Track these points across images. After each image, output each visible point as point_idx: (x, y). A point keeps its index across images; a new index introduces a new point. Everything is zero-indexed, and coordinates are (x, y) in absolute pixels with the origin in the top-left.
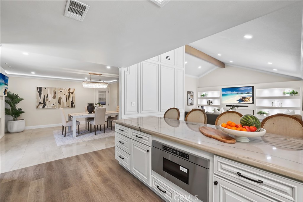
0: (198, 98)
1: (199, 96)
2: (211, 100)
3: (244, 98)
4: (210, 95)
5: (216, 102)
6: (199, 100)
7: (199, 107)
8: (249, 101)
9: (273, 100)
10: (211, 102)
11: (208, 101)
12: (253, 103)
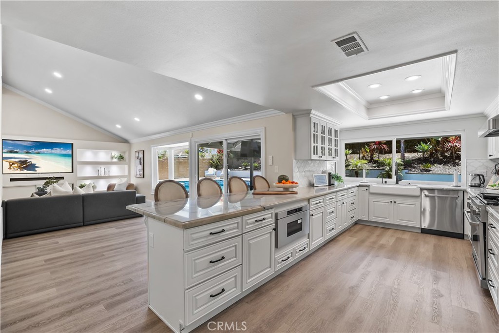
9: (99, 167)
12: (73, 172)
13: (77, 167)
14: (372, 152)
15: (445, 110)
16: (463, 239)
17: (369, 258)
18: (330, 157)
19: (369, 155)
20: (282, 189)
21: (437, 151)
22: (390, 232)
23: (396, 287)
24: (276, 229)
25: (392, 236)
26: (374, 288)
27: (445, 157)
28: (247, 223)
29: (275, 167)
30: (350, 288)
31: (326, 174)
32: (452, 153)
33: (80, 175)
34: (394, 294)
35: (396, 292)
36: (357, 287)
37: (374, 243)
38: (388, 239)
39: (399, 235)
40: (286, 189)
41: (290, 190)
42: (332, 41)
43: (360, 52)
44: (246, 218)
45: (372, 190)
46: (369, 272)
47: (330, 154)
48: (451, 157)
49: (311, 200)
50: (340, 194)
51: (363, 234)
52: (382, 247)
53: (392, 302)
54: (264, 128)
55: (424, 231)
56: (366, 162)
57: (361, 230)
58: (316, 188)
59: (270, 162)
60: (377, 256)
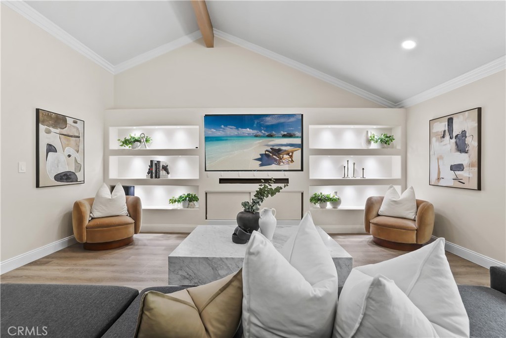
0: (107, 153)
1: (114, 145)
2: (162, 159)
3: (277, 152)
4: (159, 140)
5: (182, 169)
6: (113, 160)
7: (112, 188)
8: (292, 161)
9: (344, 160)
10: (165, 168)
11: (151, 166)
12: (302, 170)
13: (310, 159)
33: (315, 175)
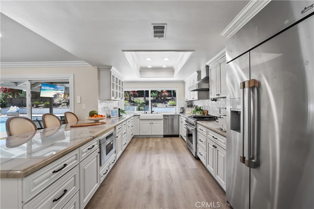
14: (130, 96)
15: (173, 77)
16: (179, 137)
17: (148, 157)
18: (120, 98)
19: (129, 98)
20: (93, 121)
21: (158, 96)
22: (151, 140)
23: (167, 168)
24: (100, 152)
25: (153, 141)
26: (159, 172)
27: (162, 100)
28: (83, 152)
29: (83, 105)
30: (148, 177)
31: (117, 109)
32: (164, 98)
34: (169, 173)
35: (168, 171)
36: (151, 175)
37: (147, 147)
38: (152, 143)
39: (155, 140)
40: (97, 121)
41: (100, 121)
42: (152, 24)
43: (161, 37)
44: (82, 148)
45: (141, 118)
46: (152, 164)
47: (120, 97)
48: (164, 100)
49: (116, 127)
50: (128, 121)
51: (139, 143)
52: (151, 148)
53: (170, 177)
54: (73, 74)
55: (165, 136)
56: (127, 101)
57: (136, 141)
58: (112, 119)
59: (78, 101)
60: (152, 154)
